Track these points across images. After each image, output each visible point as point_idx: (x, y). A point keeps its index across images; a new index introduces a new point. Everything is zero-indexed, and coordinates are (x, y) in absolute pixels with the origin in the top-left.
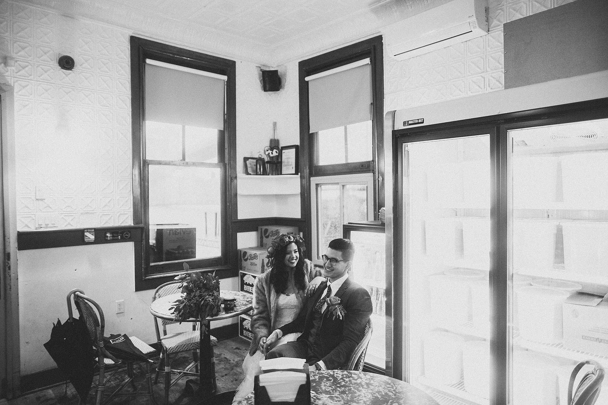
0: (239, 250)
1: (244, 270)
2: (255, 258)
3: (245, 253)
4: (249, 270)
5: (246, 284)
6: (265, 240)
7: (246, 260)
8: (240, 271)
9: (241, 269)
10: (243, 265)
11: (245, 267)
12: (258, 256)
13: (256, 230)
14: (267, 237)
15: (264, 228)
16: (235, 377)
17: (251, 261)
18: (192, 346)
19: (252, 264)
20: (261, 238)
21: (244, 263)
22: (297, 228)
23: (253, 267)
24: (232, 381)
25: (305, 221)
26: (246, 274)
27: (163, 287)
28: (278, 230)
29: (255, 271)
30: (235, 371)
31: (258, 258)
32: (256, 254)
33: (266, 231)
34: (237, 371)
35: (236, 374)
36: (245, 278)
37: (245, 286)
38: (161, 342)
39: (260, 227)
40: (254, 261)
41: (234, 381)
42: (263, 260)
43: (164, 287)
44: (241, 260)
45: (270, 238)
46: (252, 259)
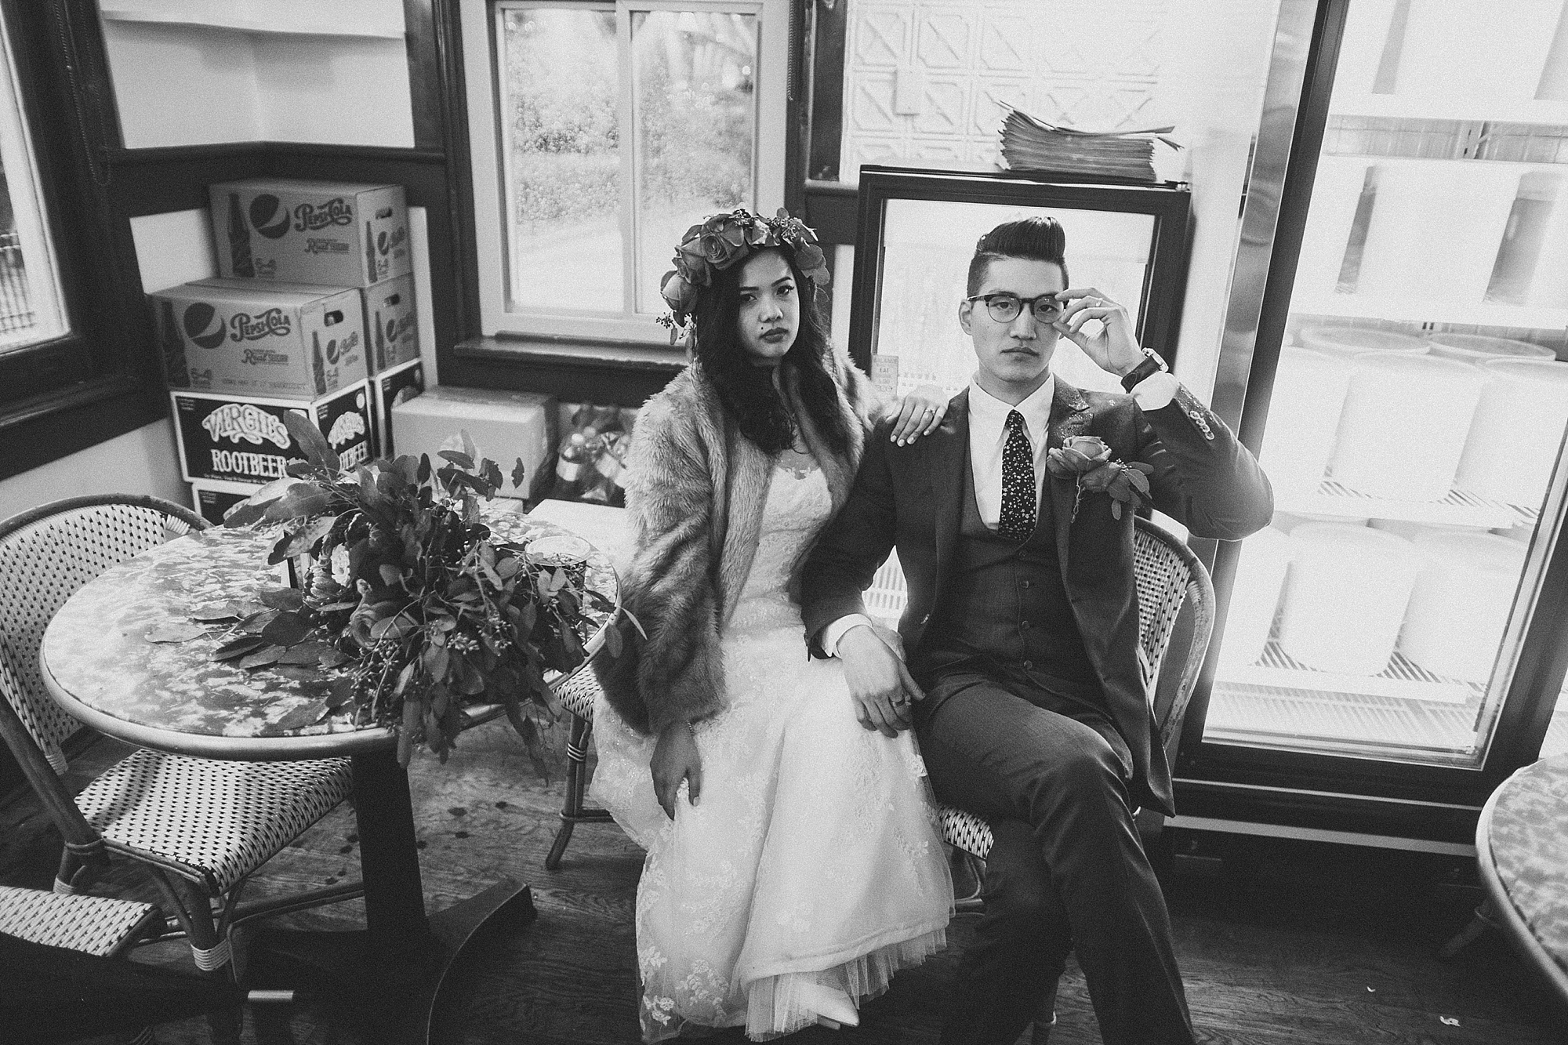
1: (206, 387)
2: (273, 331)
4: (231, 384)
5: (225, 444)
8: (174, 394)
9: (184, 384)
10: (190, 366)
11: (207, 374)
12: (291, 318)
14: (275, 233)
15: (250, 190)
17: (246, 344)
19: (252, 358)
21: (197, 357)
23: (273, 371)
26: (219, 404)
28: (341, 201)
29: (281, 387)
31: (294, 327)
32: (279, 311)
33: (266, 204)
36: (215, 424)
37: (218, 457)
40: (269, 343)
42: (315, 334)
44: (176, 346)
45: (296, 240)
46: (252, 339)
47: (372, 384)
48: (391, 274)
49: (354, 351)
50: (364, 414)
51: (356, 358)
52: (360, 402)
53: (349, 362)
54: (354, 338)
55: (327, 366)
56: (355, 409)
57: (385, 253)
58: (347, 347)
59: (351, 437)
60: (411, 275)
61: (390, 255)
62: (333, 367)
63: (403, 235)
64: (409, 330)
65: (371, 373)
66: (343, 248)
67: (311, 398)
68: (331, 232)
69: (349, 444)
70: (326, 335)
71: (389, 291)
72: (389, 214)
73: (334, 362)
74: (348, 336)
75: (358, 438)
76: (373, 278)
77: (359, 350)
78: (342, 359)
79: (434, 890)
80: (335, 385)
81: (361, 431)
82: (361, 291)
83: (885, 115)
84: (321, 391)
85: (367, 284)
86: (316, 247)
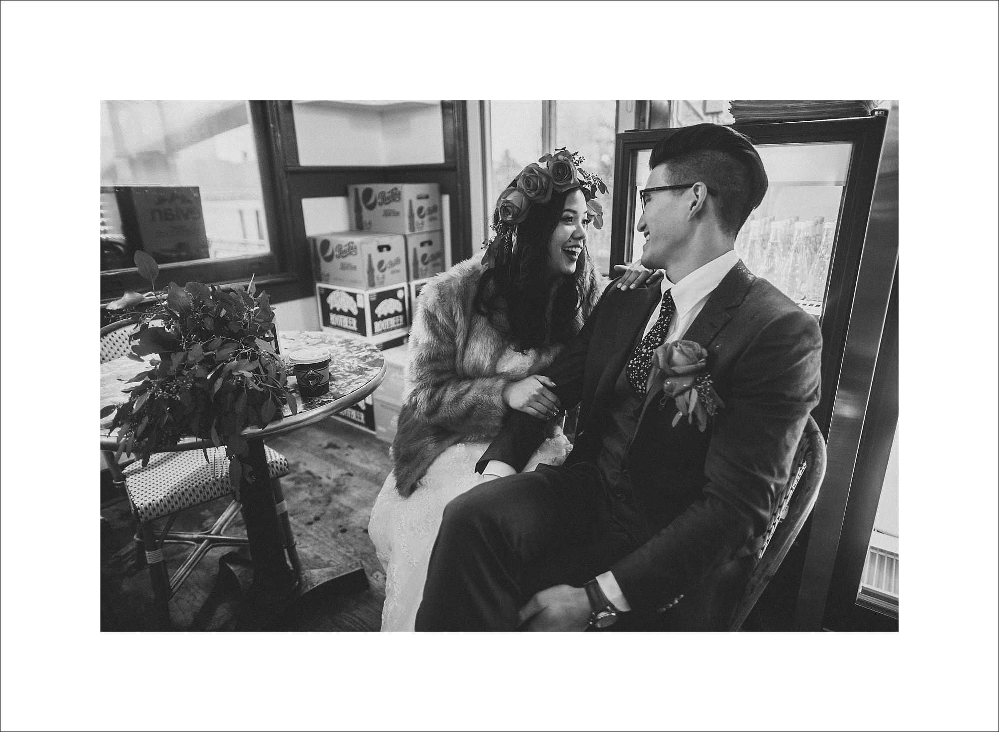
0: (310, 238)
1: (327, 282)
2: (350, 253)
3: (326, 244)
4: (339, 281)
5: (335, 311)
6: (366, 214)
7: (329, 259)
8: (319, 285)
9: (320, 280)
10: (323, 270)
11: (328, 275)
12: (358, 247)
13: (344, 193)
14: (371, 207)
15: (362, 188)
16: (339, 522)
17: (342, 260)
18: (218, 489)
19: (344, 267)
20: (358, 210)
21: (325, 266)
22: (435, 186)
23: (347, 274)
24: (334, 536)
25: (455, 169)
26: (332, 290)
27: (110, 332)
28: (396, 191)
29: (354, 283)
30: (337, 506)
31: (358, 251)
32: (353, 243)
33: (368, 193)
34: (341, 505)
35: (339, 514)
36: (331, 300)
37: (333, 317)
38: (123, 484)
39: (351, 188)
40: (350, 259)
41: (340, 535)
42: (370, 256)
43: (113, 334)
44: (317, 261)
45: (379, 209)
46: (344, 257)
47: (409, 286)
48: (426, 228)
49: (396, 268)
50: (403, 301)
51: (398, 271)
52: (400, 294)
53: (393, 272)
54: (398, 261)
55: (377, 273)
56: (396, 298)
57: (422, 217)
58: (392, 264)
59: (392, 312)
60: (442, 231)
61: (426, 219)
62: (380, 275)
63: (436, 210)
64: (439, 260)
65: (408, 280)
66: (397, 214)
67: (365, 288)
68: (393, 206)
69: (390, 316)
70: (377, 257)
71: (425, 238)
72: (427, 197)
73: (383, 271)
74: (393, 259)
75: (396, 314)
76: (412, 228)
77: (402, 266)
78: (388, 271)
79: (331, 557)
80: (382, 284)
81: (400, 309)
82: (405, 237)
83: (698, 115)
84: (372, 284)
85: (407, 232)
86: (387, 214)
